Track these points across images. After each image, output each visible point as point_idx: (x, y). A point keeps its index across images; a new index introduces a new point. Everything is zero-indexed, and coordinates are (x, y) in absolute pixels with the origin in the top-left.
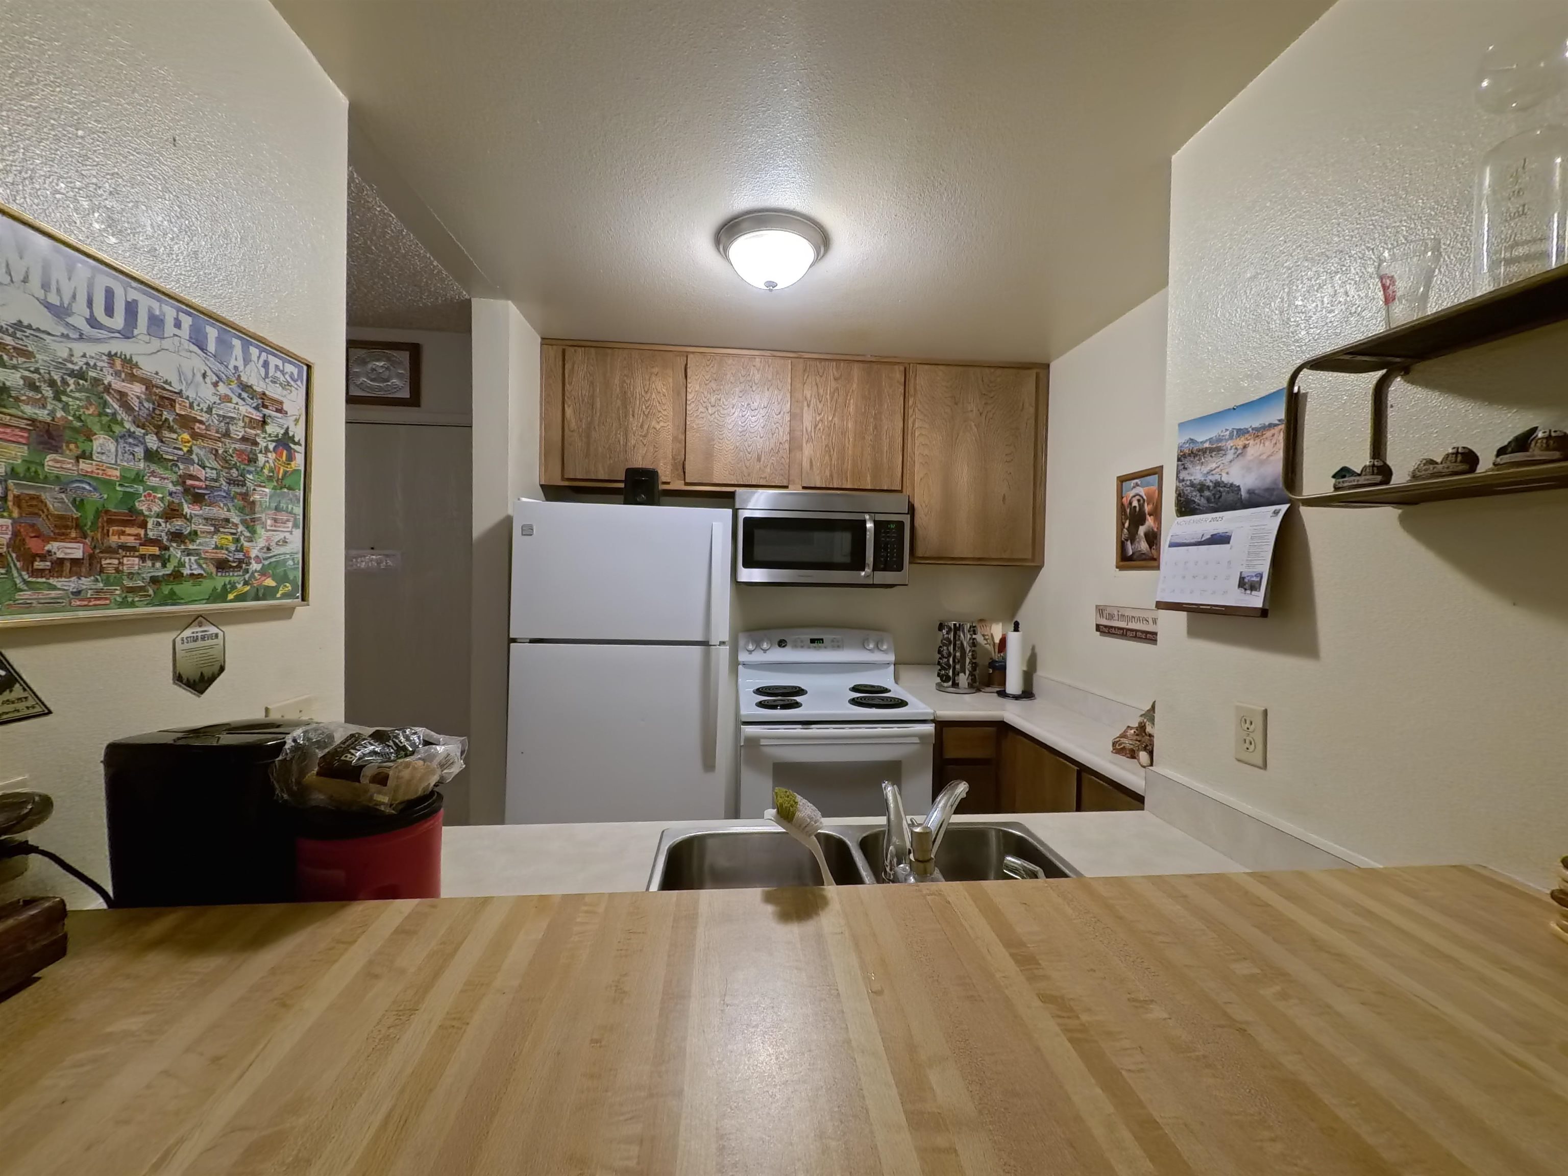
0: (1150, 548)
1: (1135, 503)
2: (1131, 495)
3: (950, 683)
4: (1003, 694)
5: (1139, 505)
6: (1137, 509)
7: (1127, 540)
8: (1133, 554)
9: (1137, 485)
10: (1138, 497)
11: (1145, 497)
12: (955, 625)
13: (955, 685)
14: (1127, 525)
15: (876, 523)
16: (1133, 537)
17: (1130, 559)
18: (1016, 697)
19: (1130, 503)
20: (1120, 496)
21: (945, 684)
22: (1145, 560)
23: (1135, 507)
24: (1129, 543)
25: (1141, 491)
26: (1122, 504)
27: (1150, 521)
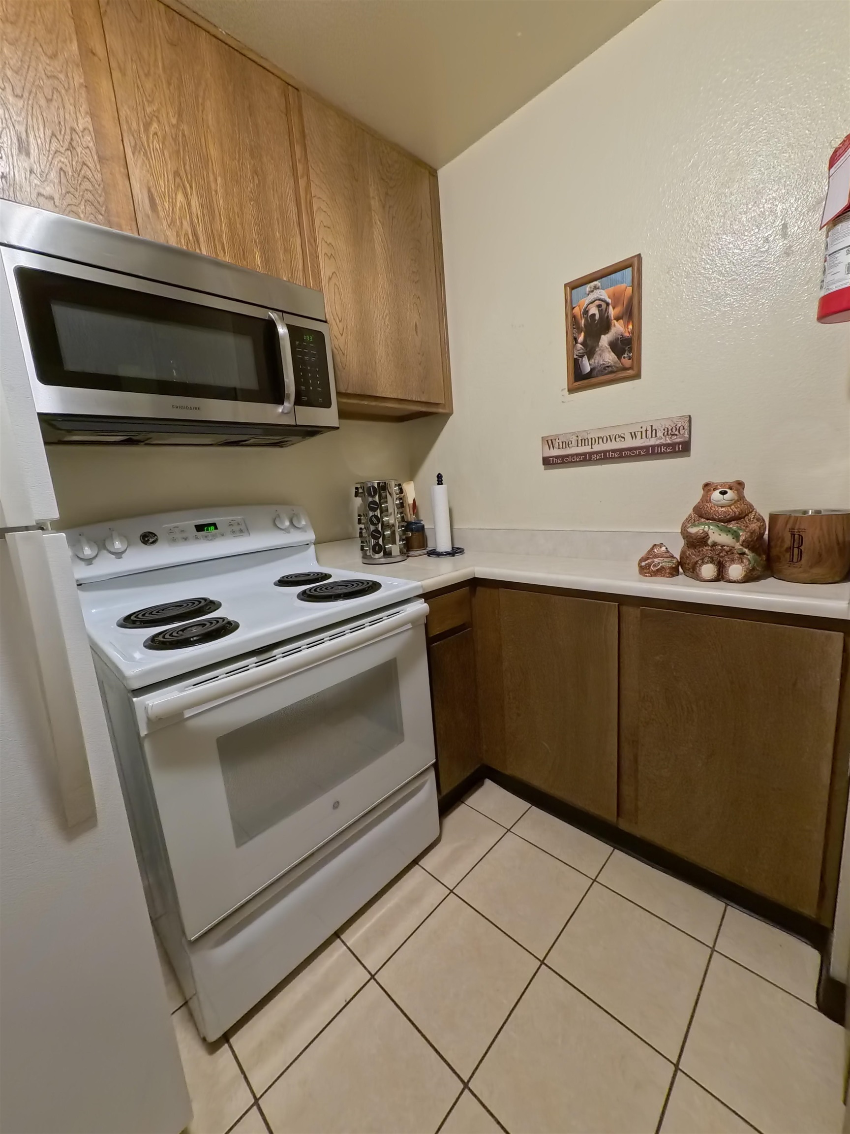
0: (619, 357)
1: (593, 310)
2: (587, 302)
3: (382, 554)
4: (434, 553)
5: (600, 311)
6: (597, 317)
7: (582, 357)
8: (592, 369)
9: (596, 288)
10: (597, 302)
11: (609, 301)
12: (379, 484)
13: (388, 554)
14: (581, 339)
15: (290, 327)
16: (590, 352)
17: (589, 375)
18: (448, 554)
19: (586, 312)
20: (569, 304)
21: (377, 556)
22: (612, 372)
23: (594, 315)
24: (585, 359)
25: (603, 294)
26: (574, 317)
27: (619, 328)
